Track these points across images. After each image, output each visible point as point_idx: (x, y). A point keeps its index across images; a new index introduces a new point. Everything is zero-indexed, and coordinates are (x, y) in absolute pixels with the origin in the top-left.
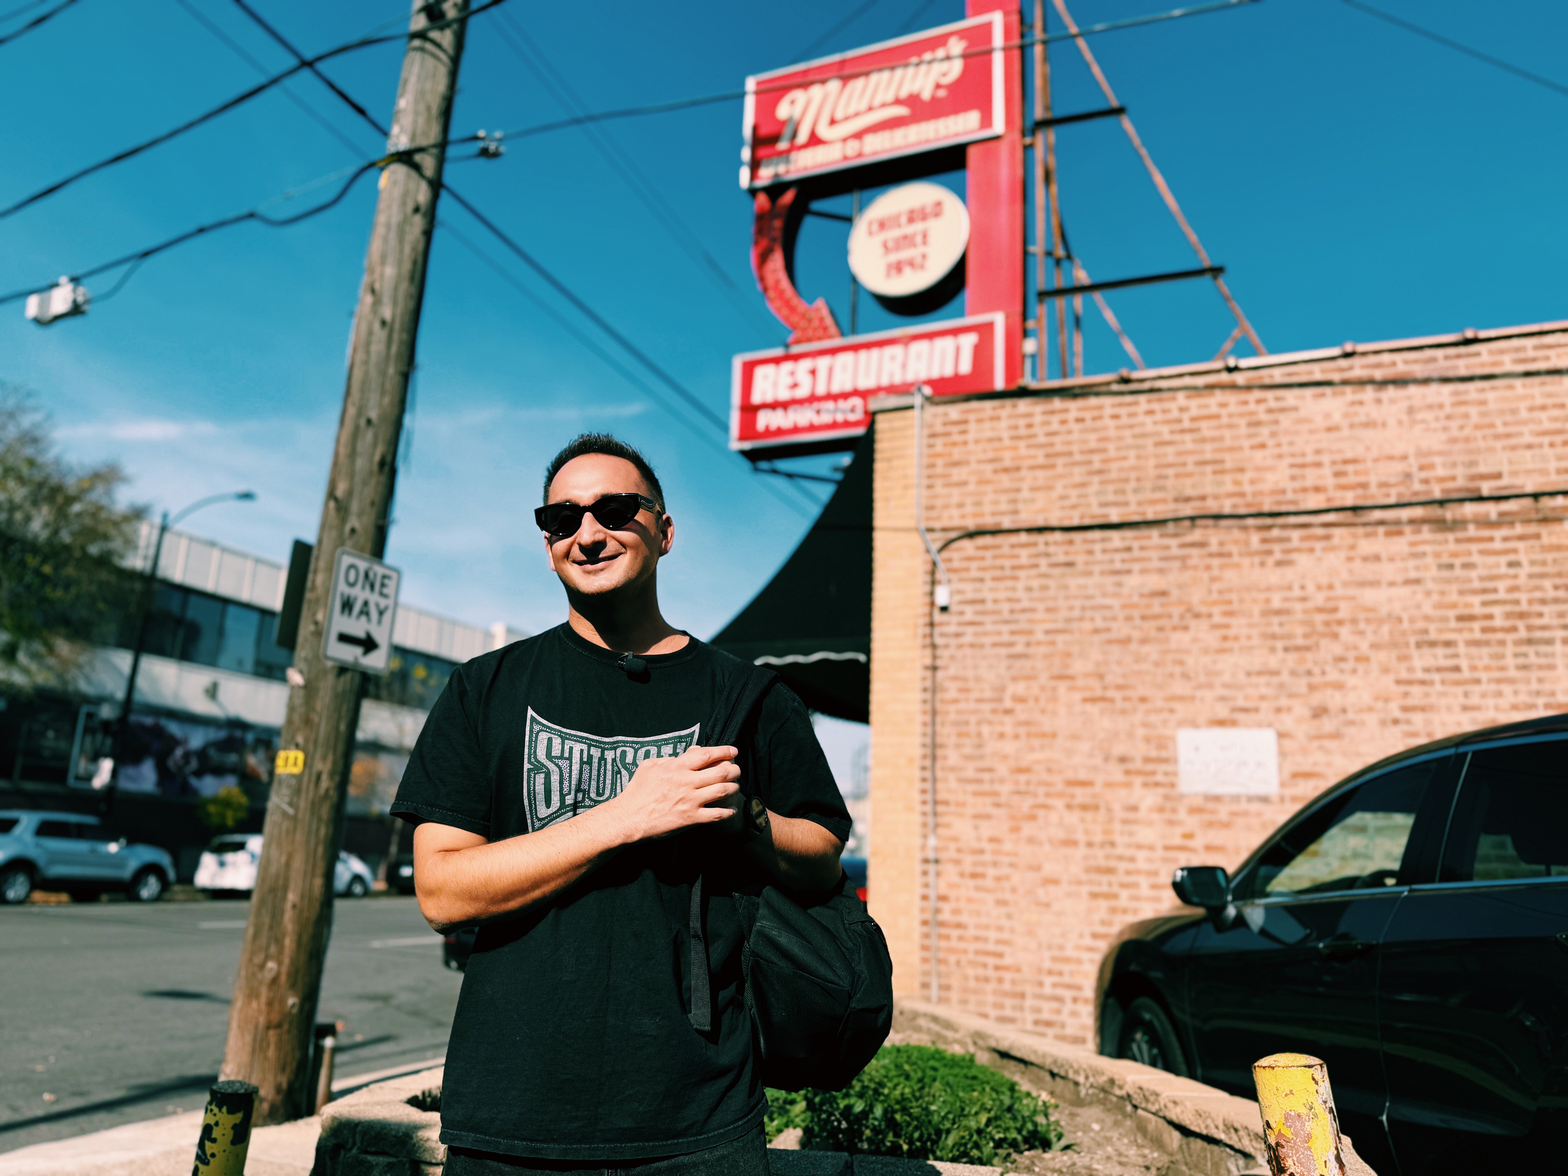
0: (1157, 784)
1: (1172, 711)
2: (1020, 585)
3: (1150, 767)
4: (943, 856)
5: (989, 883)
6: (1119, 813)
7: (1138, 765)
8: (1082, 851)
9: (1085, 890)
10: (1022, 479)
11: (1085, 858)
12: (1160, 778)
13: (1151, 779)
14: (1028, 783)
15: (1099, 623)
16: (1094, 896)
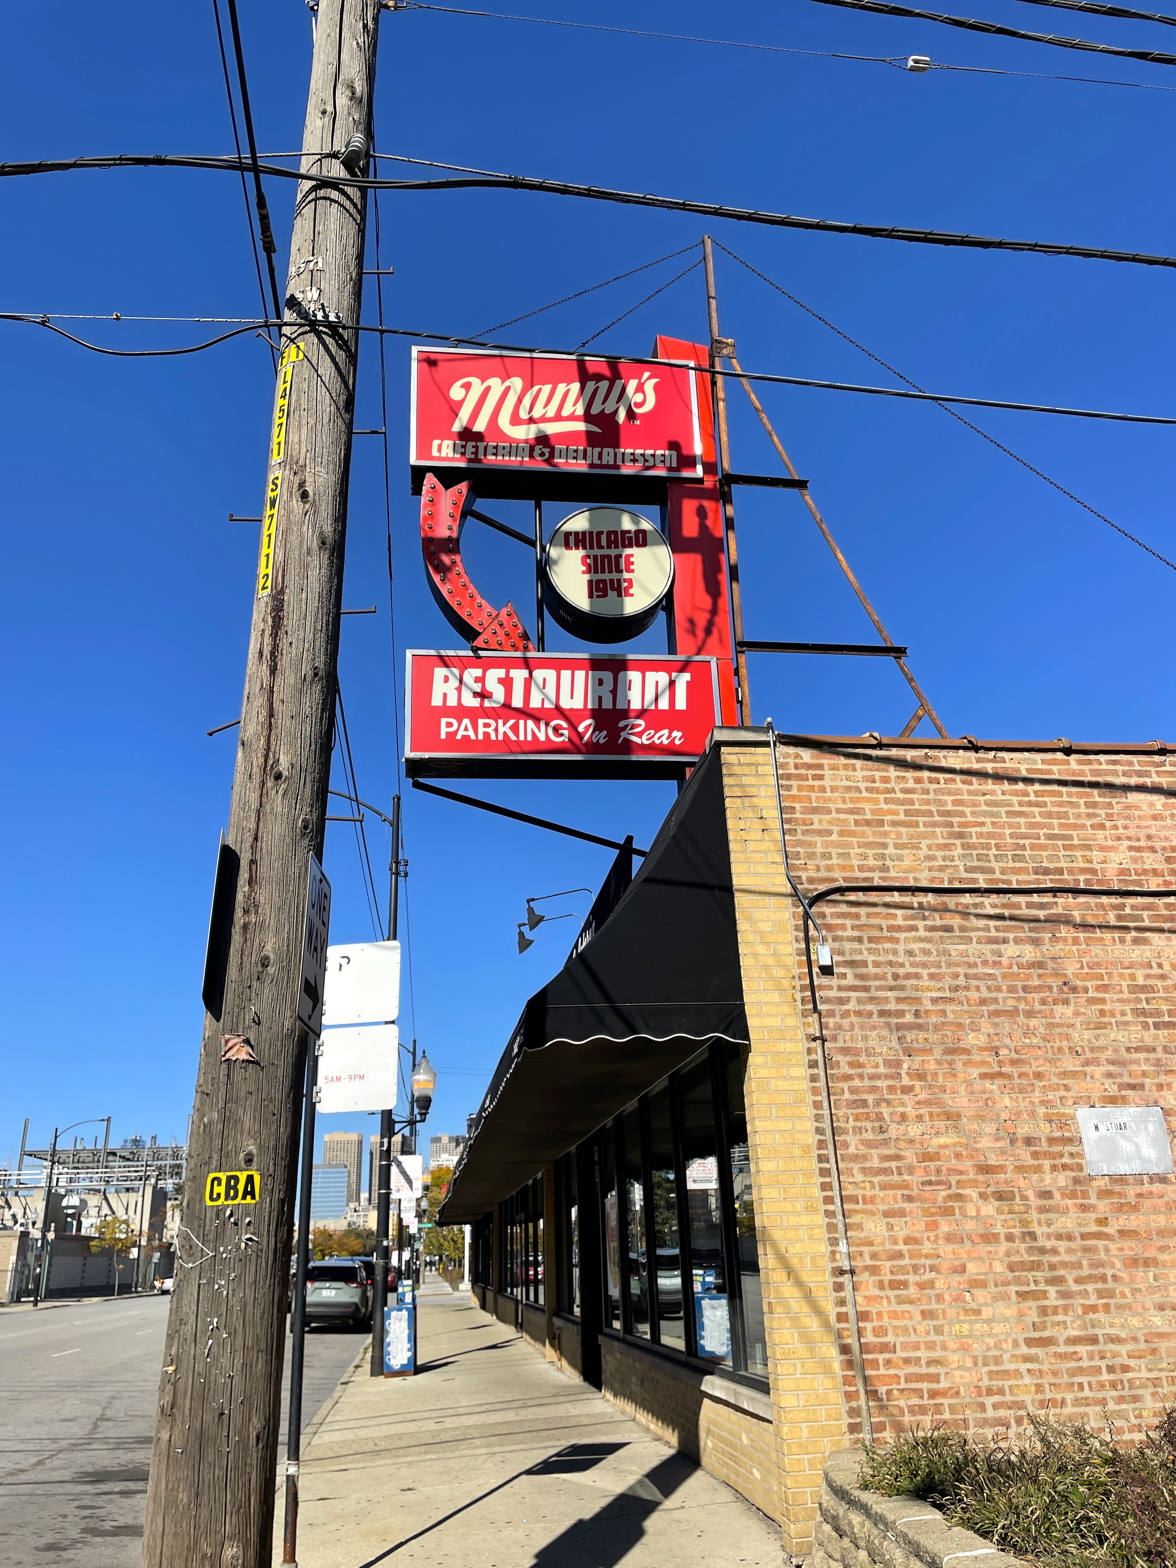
0: (1065, 1167)
1: (1067, 1088)
2: (901, 947)
3: (1056, 1149)
4: (858, 1263)
5: (912, 1291)
6: (1034, 1202)
7: (1044, 1146)
8: (1003, 1247)
9: (1013, 1289)
10: (885, 834)
11: (1008, 1254)
12: (1066, 1160)
13: (1058, 1162)
14: (938, 1171)
15: (985, 994)
16: (1022, 1296)
